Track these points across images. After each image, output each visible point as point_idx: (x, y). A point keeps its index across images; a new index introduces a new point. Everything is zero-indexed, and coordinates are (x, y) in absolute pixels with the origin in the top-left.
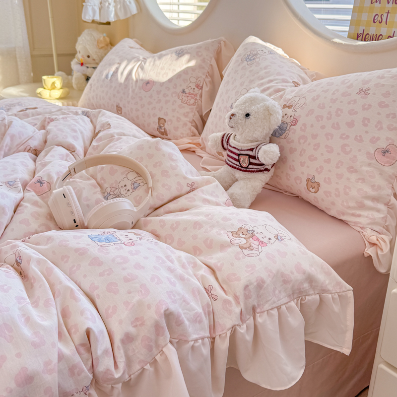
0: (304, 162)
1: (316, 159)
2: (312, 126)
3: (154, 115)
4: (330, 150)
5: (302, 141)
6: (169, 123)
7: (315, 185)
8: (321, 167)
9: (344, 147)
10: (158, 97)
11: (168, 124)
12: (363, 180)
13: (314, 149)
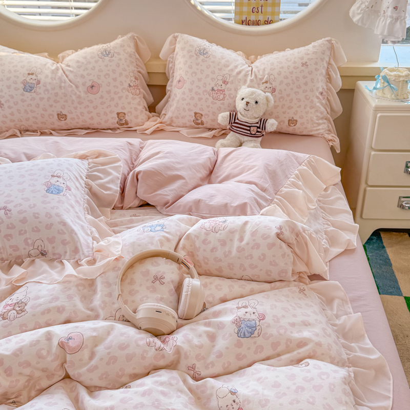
0: (286, 112)
1: (292, 107)
2: (285, 90)
3: (111, 112)
4: (299, 100)
5: (281, 100)
6: (129, 114)
7: (295, 122)
8: (297, 111)
9: (306, 97)
10: (110, 96)
11: (128, 116)
12: (317, 111)
13: (290, 102)
